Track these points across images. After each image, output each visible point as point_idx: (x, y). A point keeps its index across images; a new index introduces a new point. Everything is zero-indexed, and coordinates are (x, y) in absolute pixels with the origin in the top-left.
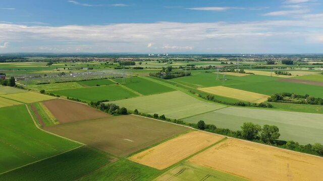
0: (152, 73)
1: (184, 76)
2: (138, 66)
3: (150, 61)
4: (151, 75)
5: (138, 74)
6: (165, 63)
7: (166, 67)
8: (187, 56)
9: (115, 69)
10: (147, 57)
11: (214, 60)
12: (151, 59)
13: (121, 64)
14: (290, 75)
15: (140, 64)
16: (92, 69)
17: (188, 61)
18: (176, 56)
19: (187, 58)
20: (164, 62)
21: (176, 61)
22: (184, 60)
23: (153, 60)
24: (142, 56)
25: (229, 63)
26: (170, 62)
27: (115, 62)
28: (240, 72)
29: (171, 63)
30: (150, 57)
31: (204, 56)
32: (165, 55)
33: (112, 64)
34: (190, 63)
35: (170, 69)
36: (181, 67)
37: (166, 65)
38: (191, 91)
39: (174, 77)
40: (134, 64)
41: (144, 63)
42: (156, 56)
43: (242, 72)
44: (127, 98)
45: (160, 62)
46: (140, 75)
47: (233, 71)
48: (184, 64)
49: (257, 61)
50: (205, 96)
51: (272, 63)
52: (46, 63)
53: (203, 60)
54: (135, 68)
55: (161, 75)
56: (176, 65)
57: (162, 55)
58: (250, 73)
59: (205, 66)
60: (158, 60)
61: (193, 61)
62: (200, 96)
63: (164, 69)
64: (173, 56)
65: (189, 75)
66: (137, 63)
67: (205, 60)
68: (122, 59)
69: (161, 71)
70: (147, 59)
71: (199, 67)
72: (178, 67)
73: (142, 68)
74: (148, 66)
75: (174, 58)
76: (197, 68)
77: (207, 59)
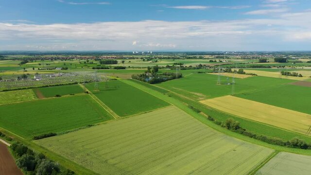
0: (136, 74)
1: (174, 78)
2: (120, 65)
3: (134, 58)
4: (134, 78)
5: (118, 75)
6: (149, 62)
7: (151, 66)
8: (171, 53)
9: (93, 68)
10: (131, 55)
11: (201, 58)
12: (135, 56)
13: (101, 63)
14: (301, 76)
15: (123, 62)
16: (67, 69)
17: (174, 59)
18: (160, 53)
19: (171, 55)
20: (148, 60)
21: (160, 58)
22: (169, 58)
23: (137, 58)
24: (125, 53)
25: (217, 60)
26: (155, 60)
27: (96, 60)
28: (239, 73)
29: (156, 61)
30: (134, 54)
31: (188, 53)
32: (150, 53)
33: (92, 63)
34: (177, 61)
35: (156, 69)
36: (168, 67)
37: (151, 64)
38: (192, 108)
39: (163, 81)
40: (116, 63)
41: (127, 61)
42: (140, 54)
43: (241, 72)
44: (90, 126)
45: (144, 60)
46: (121, 77)
47: (230, 71)
48: (170, 63)
49: (244, 58)
50: (224, 123)
51: (264, 61)
52: (20, 62)
53: (189, 58)
54: (116, 68)
55: (147, 77)
56: (162, 63)
57: (146, 53)
58: (251, 74)
59: (194, 65)
60: (142, 58)
61: (179, 58)
62: (211, 119)
63: (149, 68)
64: (157, 53)
65: (180, 77)
66: (119, 61)
67: (192, 58)
68: (106, 56)
69: (146, 72)
70: (131, 56)
71: (188, 65)
72: (165, 66)
73: (124, 68)
74: (131, 65)
75: (159, 56)
76: (186, 67)
77: (192, 56)
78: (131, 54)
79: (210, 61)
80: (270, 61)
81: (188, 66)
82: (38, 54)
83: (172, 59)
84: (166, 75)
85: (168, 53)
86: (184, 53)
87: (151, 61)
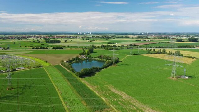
3: (76, 38)
6: (87, 41)
8: (104, 34)
9: (33, 49)
11: (127, 38)
13: (47, 42)
16: (8, 49)
17: (107, 38)
18: (97, 34)
19: (105, 36)
20: (87, 39)
21: (97, 38)
23: (79, 38)
24: (72, 34)
25: (141, 40)
26: (93, 39)
29: (93, 41)
30: (78, 35)
31: (116, 34)
32: (90, 34)
34: (109, 40)
35: (92, 49)
36: (103, 46)
37: (88, 44)
40: (59, 42)
41: (69, 40)
42: (83, 34)
45: (83, 40)
48: (104, 42)
51: (180, 41)
53: (119, 38)
54: (54, 48)
56: (98, 42)
57: (87, 34)
60: (82, 38)
61: (110, 38)
64: (95, 34)
66: (62, 40)
67: (120, 38)
69: (80, 54)
70: (75, 36)
72: (100, 45)
75: (96, 36)
76: (119, 46)
77: (119, 36)
78: (76, 34)
79: (137, 40)
80: (184, 40)
81: (120, 45)
82: (9, 34)
83: (105, 38)
84: (101, 58)
85: (102, 33)
86: (113, 33)
87: (89, 41)
